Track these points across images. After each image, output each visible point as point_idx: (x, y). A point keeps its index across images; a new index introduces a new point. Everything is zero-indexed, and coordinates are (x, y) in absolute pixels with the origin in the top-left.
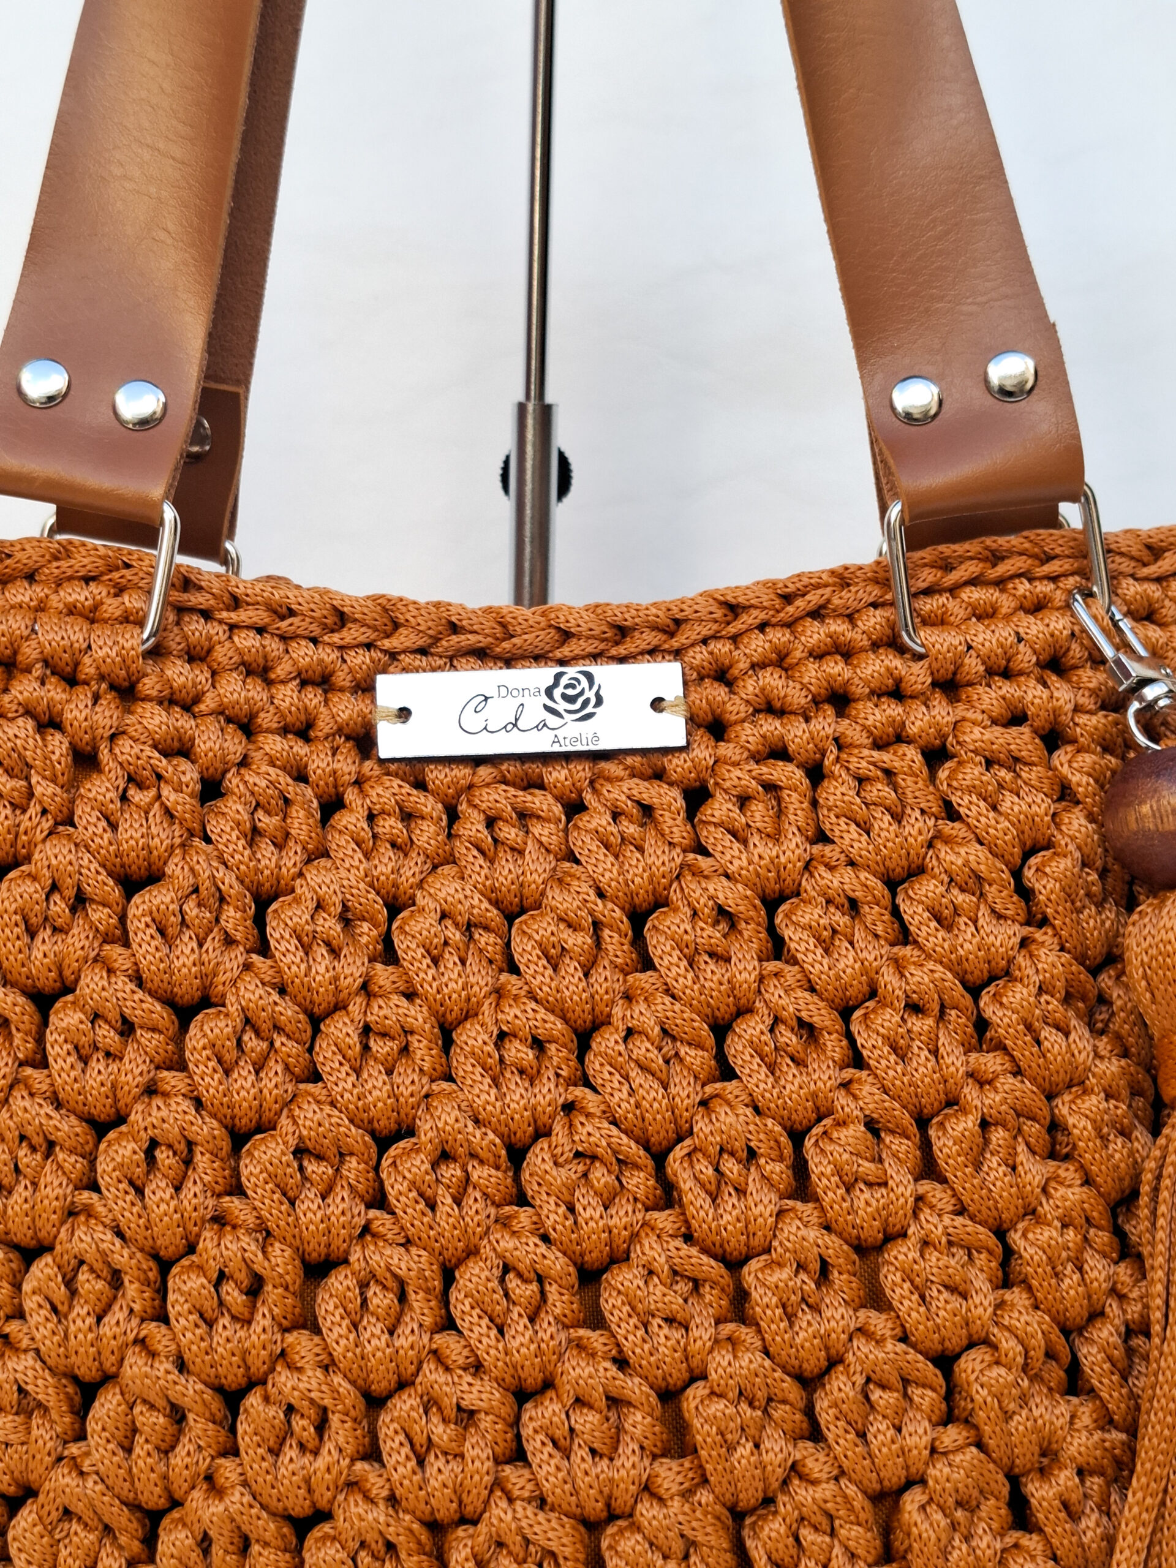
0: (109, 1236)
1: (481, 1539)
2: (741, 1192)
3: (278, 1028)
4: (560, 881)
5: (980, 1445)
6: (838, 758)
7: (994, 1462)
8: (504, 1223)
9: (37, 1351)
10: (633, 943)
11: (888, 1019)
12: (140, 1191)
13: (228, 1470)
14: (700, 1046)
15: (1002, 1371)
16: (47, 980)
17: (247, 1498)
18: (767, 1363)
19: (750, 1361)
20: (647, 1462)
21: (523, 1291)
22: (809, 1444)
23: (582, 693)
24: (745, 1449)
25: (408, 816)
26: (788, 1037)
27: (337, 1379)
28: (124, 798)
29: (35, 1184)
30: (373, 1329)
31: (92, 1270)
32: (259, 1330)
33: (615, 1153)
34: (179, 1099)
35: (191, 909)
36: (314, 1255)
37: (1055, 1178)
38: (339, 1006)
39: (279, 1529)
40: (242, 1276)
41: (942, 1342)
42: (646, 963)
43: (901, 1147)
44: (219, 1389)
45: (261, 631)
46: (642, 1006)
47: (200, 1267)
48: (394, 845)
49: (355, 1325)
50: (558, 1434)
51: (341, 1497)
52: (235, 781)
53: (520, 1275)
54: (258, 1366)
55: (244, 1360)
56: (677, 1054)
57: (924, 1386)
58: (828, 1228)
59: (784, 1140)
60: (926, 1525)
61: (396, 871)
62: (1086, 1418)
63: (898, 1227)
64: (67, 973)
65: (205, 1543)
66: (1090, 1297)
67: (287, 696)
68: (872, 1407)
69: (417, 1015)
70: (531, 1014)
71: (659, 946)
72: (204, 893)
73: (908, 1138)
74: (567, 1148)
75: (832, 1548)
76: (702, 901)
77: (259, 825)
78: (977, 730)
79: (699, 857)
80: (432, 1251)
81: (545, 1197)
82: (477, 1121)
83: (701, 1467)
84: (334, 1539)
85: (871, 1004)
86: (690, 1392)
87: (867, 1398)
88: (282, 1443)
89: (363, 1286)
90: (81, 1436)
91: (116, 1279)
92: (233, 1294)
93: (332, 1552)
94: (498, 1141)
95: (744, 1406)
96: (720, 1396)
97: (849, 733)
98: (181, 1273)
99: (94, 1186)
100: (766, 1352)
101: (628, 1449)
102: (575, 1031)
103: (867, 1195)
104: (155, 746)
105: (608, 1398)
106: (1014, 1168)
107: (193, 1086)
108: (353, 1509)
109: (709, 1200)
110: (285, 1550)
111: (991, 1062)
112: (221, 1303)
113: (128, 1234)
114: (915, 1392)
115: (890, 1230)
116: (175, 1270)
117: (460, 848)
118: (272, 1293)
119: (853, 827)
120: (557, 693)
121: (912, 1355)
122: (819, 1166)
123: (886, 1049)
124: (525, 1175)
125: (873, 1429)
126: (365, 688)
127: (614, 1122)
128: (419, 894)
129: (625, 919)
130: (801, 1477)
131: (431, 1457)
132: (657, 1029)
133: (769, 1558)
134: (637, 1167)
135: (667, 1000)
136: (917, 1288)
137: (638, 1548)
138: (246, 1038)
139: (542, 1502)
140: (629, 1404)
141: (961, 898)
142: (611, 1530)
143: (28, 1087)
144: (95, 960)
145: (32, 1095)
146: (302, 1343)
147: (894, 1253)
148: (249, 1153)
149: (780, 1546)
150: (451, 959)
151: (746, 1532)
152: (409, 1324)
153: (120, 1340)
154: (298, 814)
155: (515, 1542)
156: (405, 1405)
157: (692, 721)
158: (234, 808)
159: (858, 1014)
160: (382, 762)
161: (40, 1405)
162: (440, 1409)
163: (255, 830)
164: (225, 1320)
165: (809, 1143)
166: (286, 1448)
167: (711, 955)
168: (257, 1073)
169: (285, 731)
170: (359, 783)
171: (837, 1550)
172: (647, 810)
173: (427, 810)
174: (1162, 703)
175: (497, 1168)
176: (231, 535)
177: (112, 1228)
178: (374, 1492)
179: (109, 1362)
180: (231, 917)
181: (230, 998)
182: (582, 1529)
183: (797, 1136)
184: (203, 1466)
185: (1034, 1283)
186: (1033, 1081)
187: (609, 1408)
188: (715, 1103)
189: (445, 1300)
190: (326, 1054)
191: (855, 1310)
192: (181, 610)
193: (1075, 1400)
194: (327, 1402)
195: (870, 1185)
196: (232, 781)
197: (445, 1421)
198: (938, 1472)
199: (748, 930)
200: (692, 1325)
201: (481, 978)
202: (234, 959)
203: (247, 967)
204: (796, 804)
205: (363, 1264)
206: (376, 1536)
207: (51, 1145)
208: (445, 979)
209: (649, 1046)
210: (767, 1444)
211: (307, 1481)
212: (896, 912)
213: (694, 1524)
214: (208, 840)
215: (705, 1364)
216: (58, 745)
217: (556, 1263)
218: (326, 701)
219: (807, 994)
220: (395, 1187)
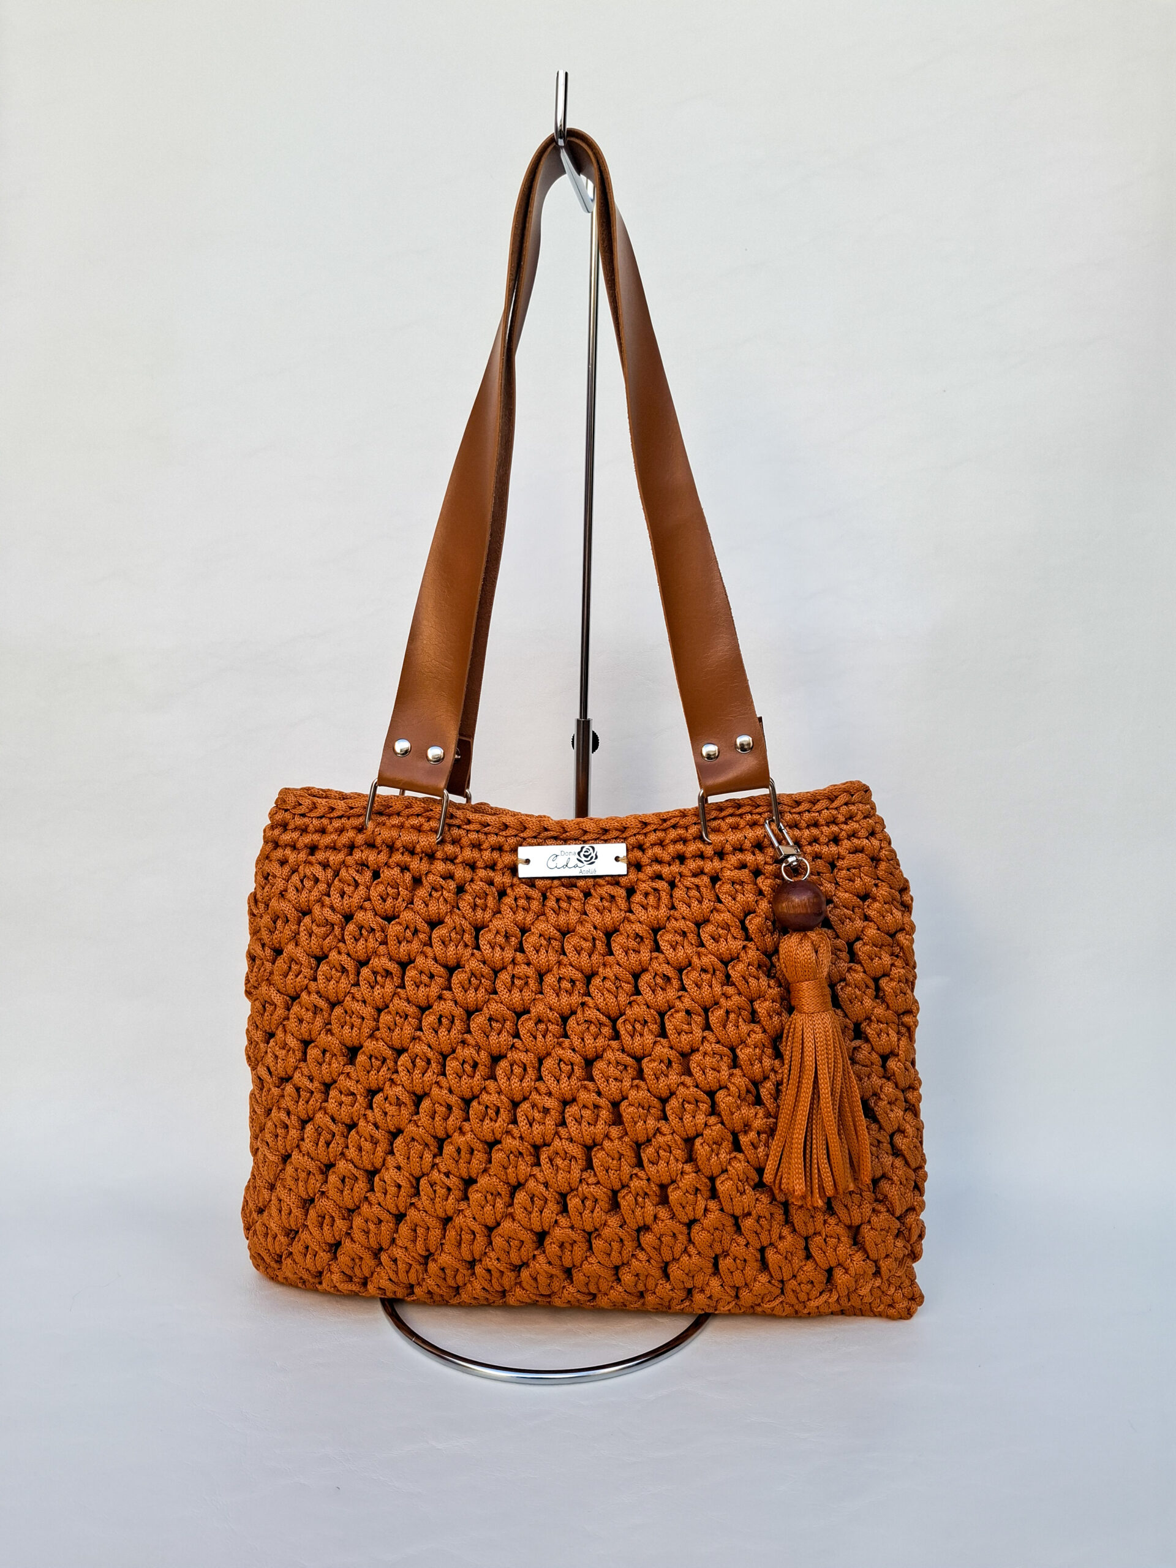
0: (426, 1047)
1: (550, 1151)
2: (641, 1035)
3: (483, 976)
4: (581, 922)
5: (722, 1123)
6: (680, 880)
7: (727, 1129)
8: (560, 1044)
9: (403, 1085)
10: (606, 945)
11: (694, 975)
12: (436, 1032)
13: (466, 1126)
14: (629, 983)
15: (731, 1098)
16: (405, 959)
17: (473, 1136)
18: (649, 1094)
19: (643, 1094)
20: (607, 1127)
21: (566, 1068)
22: (664, 1122)
23: (590, 854)
24: (641, 1123)
25: (528, 898)
26: (659, 980)
27: (503, 1097)
28: (430, 895)
29: (402, 1029)
30: (515, 1081)
31: (421, 1058)
32: (476, 1080)
33: (598, 1021)
34: (450, 1001)
36: (495, 1054)
37: (752, 1030)
38: (504, 968)
39: (483, 1146)
40: (471, 1062)
41: (710, 1087)
42: (611, 953)
43: (699, 1019)
44: (463, 1099)
45: (478, 832)
46: (609, 969)
47: (457, 1059)
48: (523, 909)
49: (509, 1079)
50: (577, 1117)
51: (504, 1136)
52: (469, 887)
53: (565, 1063)
54: (476, 1091)
55: (471, 1090)
56: (621, 986)
57: (703, 1103)
58: (671, 1048)
59: (657, 1016)
60: (703, 1149)
61: (524, 919)
62: (761, 1115)
63: (696, 1047)
64: (412, 957)
65: (459, 1151)
66: (764, 1072)
67: (487, 855)
68: (685, 1110)
69: (530, 971)
70: (570, 971)
71: (615, 947)
72: (457, 929)
73: (700, 1016)
74: (582, 1019)
75: (670, 1157)
76: (630, 931)
77: (477, 903)
78: (729, 872)
79: (630, 915)
80: (535, 1054)
81: (574, 1035)
82: (551, 1009)
83: (625, 1129)
84: (502, 1150)
85: (689, 969)
86: (622, 1103)
87: (683, 1107)
88: (484, 1118)
89: (512, 1065)
90: (417, 1113)
91: (429, 1062)
92: (467, 1067)
93: (500, 1153)
94: (558, 1015)
95: (640, 1109)
96: (633, 1105)
97: (684, 871)
98: (450, 1060)
99: (421, 1029)
100: (649, 1090)
101: (601, 1123)
102: (586, 977)
103: (685, 1037)
104: (441, 877)
105: (594, 1105)
106: (738, 1027)
107: (455, 996)
108: (508, 1140)
109: (630, 1038)
110: (486, 1153)
111: (730, 990)
112: (464, 1071)
113: (433, 1046)
114: (700, 1105)
115: (693, 1048)
116: (448, 1059)
117: (547, 911)
118: (481, 1067)
119: (685, 905)
120: (582, 854)
121: (699, 1092)
122: (669, 1026)
123: (694, 985)
124: (568, 1028)
125: (685, 1117)
126: (514, 851)
127: (598, 1010)
128: (532, 927)
129: (604, 937)
130: (660, 1133)
131: (534, 1124)
132: (614, 977)
133: (649, 1160)
134: (605, 1025)
135: (618, 967)
136: (702, 1069)
137: (603, 1155)
138: (472, 979)
139: (571, 1140)
140: (601, 1108)
141: (721, 931)
142: (595, 1149)
143: (399, 996)
144: (421, 952)
145: (400, 999)
146: (491, 1085)
147: (694, 1056)
148: (473, 1020)
149: (652, 1156)
150: (543, 951)
151: (641, 1151)
152: (527, 1079)
153: (430, 1082)
154: (490, 899)
155: (562, 1152)
156: (525, 1106)
157: (630, 865)
158: (468, 897)
159: (685, 972)
160: (520, 879)
161: (404, 1103)
162: (537, 1108)
163: (475, 905)
164: (465, 1076)
165: (666, 1017)
166: (486, 1120)
167: (634, 950)
168: (476, 991)
169: (485, 868)
170: (512, 886)
171: (672, 1158)
172: (613, 897)
173: (535, 897)
174: (795, 863)
175: (558, 1025)
176: (468, 787)
177: (427, 1044)
178: (515, 1134)
179: (427, 1089)
180: (467, 937)
181: (467, 966)
182: (585, 1149)
183: (662, 1015)
184: (458, 1125)
185: (744, 1067)
186: (745, 997)
187: (594, 1108)
188: (633, 1003)
189: (539, 1070)
190: (499, 985)
191: (681, 1076)
192: (450, 826)
193: (758, 1107)
194: (499, 1105)
195: (686, 1033)
196: (467, 886)
197: (539, 1112)
198: (707, 1132)
199: (646, 941)
200: (623, 1080)
201: (553, 957)
202: (468, 952)
203: (473, 954)
204: (664, 896)
205: (512, 1058)
206: (516, 1149)
207: (407, 1016)
208: (540, 958)
209: (611, 983)
210: (648, 1122)
211: (493, 1131)
213: (623, 1148)
214: (459, 909)
215: (627, 1094)
216: (408, 876)
217: (577, 1059)
218: (501, 856)
219: (666, 965)
220: (522, 1032)
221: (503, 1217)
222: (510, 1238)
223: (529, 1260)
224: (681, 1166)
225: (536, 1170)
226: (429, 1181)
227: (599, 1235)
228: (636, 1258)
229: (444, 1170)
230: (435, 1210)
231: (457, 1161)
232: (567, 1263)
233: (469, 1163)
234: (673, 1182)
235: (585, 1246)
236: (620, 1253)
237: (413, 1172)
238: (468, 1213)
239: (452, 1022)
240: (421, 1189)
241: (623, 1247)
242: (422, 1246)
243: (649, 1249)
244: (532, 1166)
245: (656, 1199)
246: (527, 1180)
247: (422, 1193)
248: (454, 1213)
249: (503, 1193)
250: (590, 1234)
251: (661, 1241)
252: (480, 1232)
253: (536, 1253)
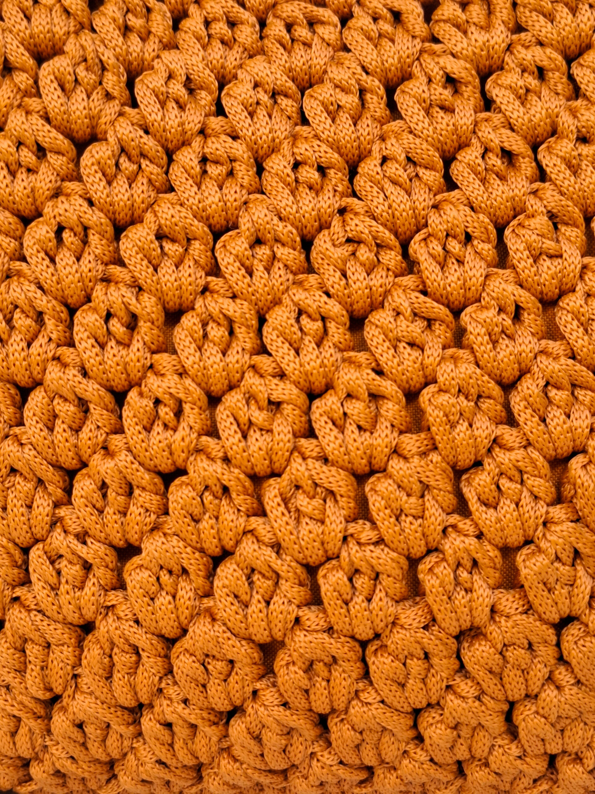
0: (33, 287)
1: (285, 483)
2: (460, 262)
3: (143, 155)
4: (336, 63)
8: (299, 284)
11: (565, 146)
12: (53, 260)
13: (116, 441)
14: (433, 168)
17: (130, 458)
18: (478, 371)
19: (467, 370)
20: (395, 435)
21: (312, 327)
22: (507, 427)
24: (463, 426)
26: (495, 161)
27: (188, 382)
30: (212, 351)
31: (23, 312)
32: (135, 349)
33: (375, 238)
34: (77, 197)
35: (81, 71)
36: (171, 303)
38: (185, 143)
39: (152, 479)
40: (122, 313)
42: (396, 115)
43: (573, 233)
44: (111, 390)
47: (95, 310)
48: (223, 42)
49: (200, 349)
50: (336, 416)
51: (193, 458)
53: (309, 316)
54: (135, 375)
55: (125, 369)
56: (417, 175)
57: (586, 388)
58: (521, 285)
59: (491, 227)
60: (587, 477)
61: (224, 57)
63: (569, 285)
65: (103, 487)
68: (550, 401)
69: (238, 148)
70: (317, 148)
71: (405, 103)
72: (90, 62)
73: (577, 227)
74: (341, 235)
75: (521, 492)
76: (435, 72)
77: (129, 23)
79: (433, 45)
80: (250, 302)
81: (326, 267)
82: (280, 219)
83: (432, 438)
84: (188, 485)
85: (552, 139)
86: (425, 391)
87: (546, 394)
88: (152, 424)
89: (205, 324)
90: (20, 422)
91: (39, 317)
92: (117, 327)
93: (186, 492)
94: (294, 231)
95: (462, 398)
96: (446, 392)
98: (82, 314)
100: (477, 364)
101: (383, 428)
103: (548, 263)
105: (370, 393)
107: (88, 192)
108: (200, 465)
109: (438, 267)
110: (156, 494)
112: (109, 332)
113: (46, 287)
114: (580, 393)
115: (563, 287)
116: (79, 312)
117: (269, 44)
118: (143, 326)
119: (541, 18)
121: (578, 367)
122: (515, 245)
123: (563, 166)
124: (314, 254)
125: (551, 416)
127: (373, 219)
128: (239, 72)
129: (382, 87)
130: (501, 446)
131: (252, 432)
132: (403, 156)
133: (479, 499)
134: (389, 248)
135: (411, 136)
136: (582, 324)
137: (390, 488)
138: (121, 160)
139: (325, 460)
140: (384, 397)
142: (372, 480)
144: (18, 107)
146: (165, 361)
147: (567, 301)
148: (126, 237)
149: (487, 490)
150: (261, 112)
151: (462, 484)
152: (236, 347)
153: (44, 356)
154: (156, 17)
155: (307, 484)
156: (234, 399)
158: (111, 10)
162: (256, 402)
163: (127, 26)
164: (113, 343)
165: (507, 232)
166: (155, 427)
167: (441, 107)
168: (130, 183)
171: (525, 493)
172: (397, 14)
173: (245, 19)
175: (294, 249)
177: (36, 284)
178: (214, 454)
180: (110, 81)
181: (110, 133)
182: (353, 479)
184: (101, 439)
187: (370, 399)
188: (443, 205)
189: (259, 333)
190: (177, 174)
191: (539, 340)
194: (182, 396)
195: (551, 257)
197: (260, 409)
199: (467, 91)
200: (427, 347)
201: (282, 127)
202: (113, 108)
203: (122, 113)
205: (204, 310)
206: (216, 481)
208: (258, 126)
209: (397, 166)
210: (477, 424)
211: (169, 447)
212: (571, 78)
213: (428, 473)
214: (94, 31)
215: (435, 373)
217: (334, 308)
219: (508, 132)
220: (225, 260)
221: (192, 617)
222: (207, 656)
223: (244, 700)
224: (543, 510)
225: (256, 522)
226: (46, 553)
227: (384, 647)
228: (455, 693)
229: (74, 528)
230: (60, 607)
231: (101, 512)
232: (322, 706)
233: (125, 514)
234: (528, 542)
235: (356, 670)
236: (423, 681)
237: (15, 534)
238: (123, 610)
239: (85, 242)
240: (31, 570)
241: (429, 670)
242: (37, 680)
243: (481, 675)
244: (248, 516)
245: (495, 576)
246: (238, 543)
247: (34, 577)
248: (97, 612)
249: (191, 569)
250: (364, 644)
251: (504, 657)
252: (147, 646)
253: (258, 685)
